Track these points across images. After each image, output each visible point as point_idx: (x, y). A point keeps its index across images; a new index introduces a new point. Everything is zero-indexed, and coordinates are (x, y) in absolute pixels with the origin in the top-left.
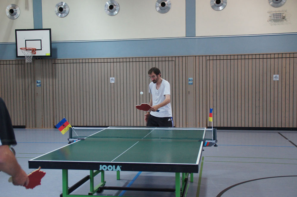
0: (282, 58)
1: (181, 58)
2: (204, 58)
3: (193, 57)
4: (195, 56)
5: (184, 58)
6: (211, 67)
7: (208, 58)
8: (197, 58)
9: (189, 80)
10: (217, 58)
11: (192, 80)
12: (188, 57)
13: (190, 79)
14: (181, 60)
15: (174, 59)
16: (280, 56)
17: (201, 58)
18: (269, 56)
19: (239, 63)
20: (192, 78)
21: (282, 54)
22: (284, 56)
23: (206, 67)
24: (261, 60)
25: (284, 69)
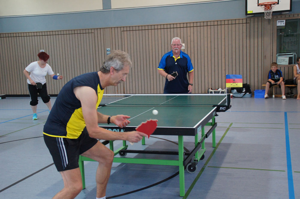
0: (187, 27)
1: (99, 30)
2: (119, 29)
3: (109, 29)
4: (111, 28)
5: (102, 30)
6: (126, 38)
7: (122, 29)
8: (113, 29)
9: (107, 51)
10: (130, 29)
11: (110, 51)
12: (105, 29)
13: (108, 49)
14: (99, 32)
15: (93, 31)
16: (185, 26)
17: (116, 29)
18: (175, 26)
19: (150, 34)
20: (109, 49)
21: (187, 23)
22: (188, 25)
23: (121, 38)
24: (169, 30)
25: (189, 38)
